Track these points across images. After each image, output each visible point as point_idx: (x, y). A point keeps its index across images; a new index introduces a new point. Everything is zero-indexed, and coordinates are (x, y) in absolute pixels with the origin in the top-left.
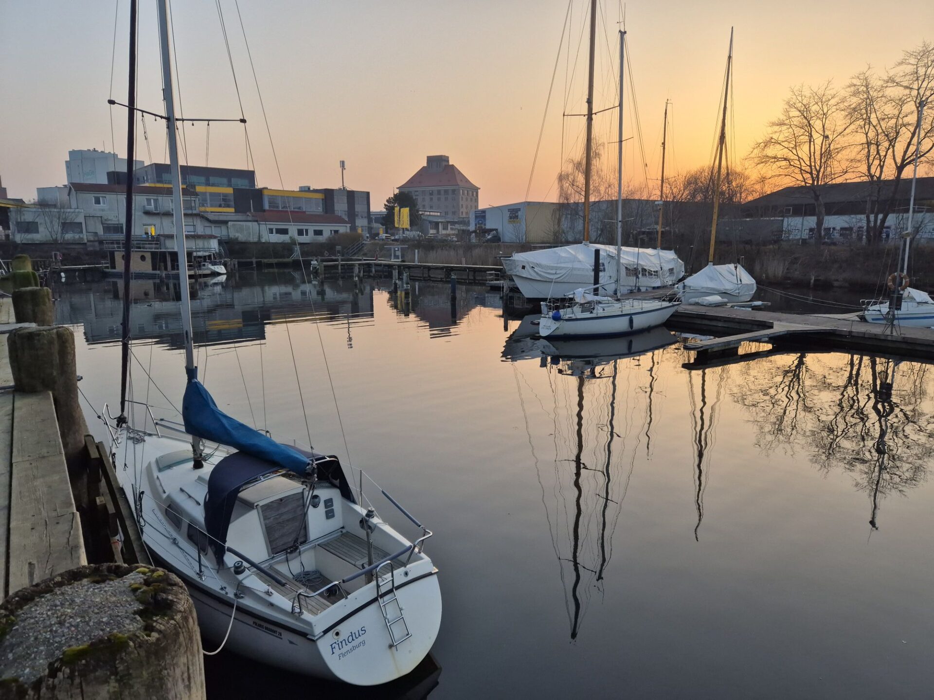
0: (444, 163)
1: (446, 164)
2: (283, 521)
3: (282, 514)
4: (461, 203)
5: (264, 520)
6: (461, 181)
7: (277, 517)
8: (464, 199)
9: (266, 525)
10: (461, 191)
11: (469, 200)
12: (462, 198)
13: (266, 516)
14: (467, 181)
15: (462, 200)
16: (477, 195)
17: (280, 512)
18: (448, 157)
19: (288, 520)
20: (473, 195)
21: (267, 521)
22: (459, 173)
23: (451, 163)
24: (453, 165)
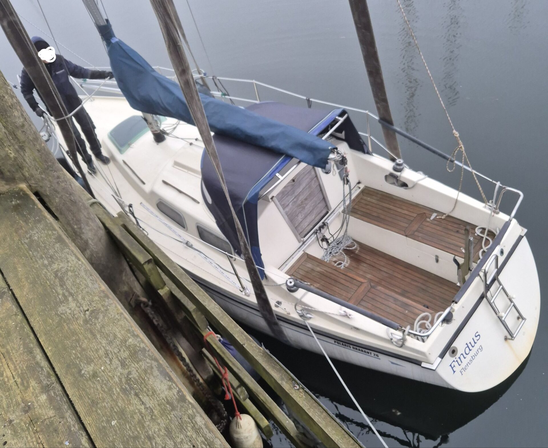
2: (302, 202)
3: (299, 195)
5: (284, 209)
7: (295, 200)
9: (286, 214)
13: (284, 205)
17: (296, 194)
19: (306, 199)
21: (287, 209)
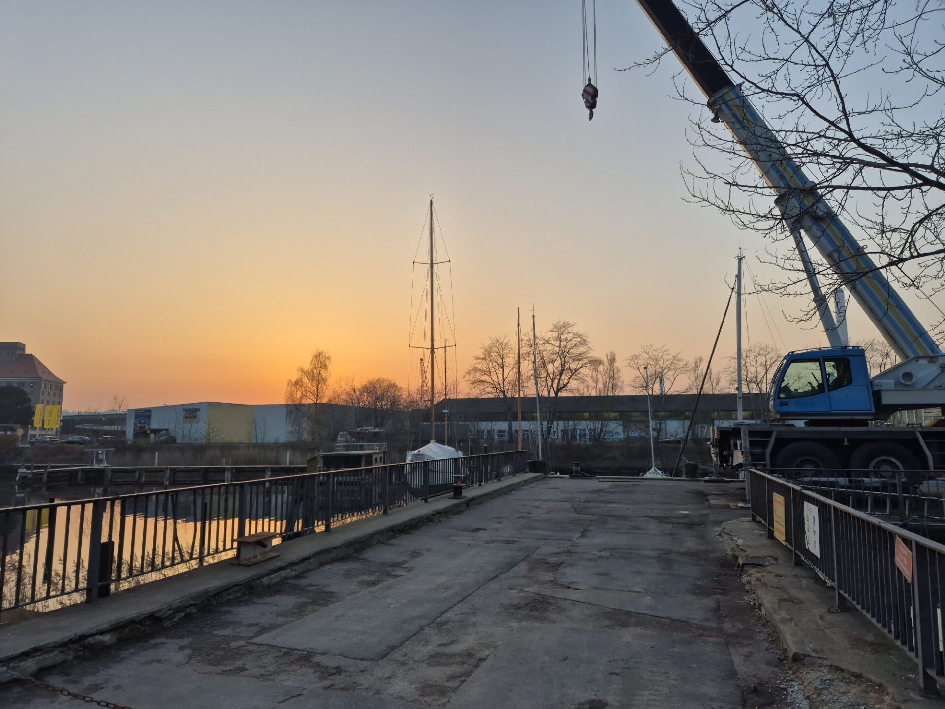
0: (19, 352)
1: (21, 352)
4: (42, 397)
6: (43, 372)
8: (46, 394)
10: (43, 385)
11: (51, 394)
12: (43, 392)
14: (50, 373)
15: (43, 394)
16: (62, 390)
18: (24, 345)
20: (56, 389)
22: (40, 363)
23: (27, 351)
24: (31, 355)
